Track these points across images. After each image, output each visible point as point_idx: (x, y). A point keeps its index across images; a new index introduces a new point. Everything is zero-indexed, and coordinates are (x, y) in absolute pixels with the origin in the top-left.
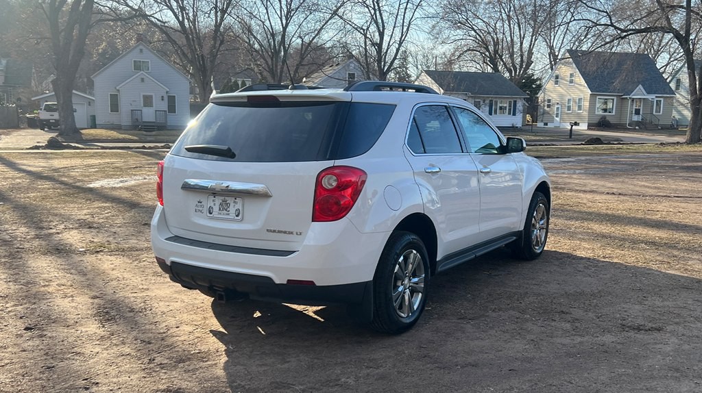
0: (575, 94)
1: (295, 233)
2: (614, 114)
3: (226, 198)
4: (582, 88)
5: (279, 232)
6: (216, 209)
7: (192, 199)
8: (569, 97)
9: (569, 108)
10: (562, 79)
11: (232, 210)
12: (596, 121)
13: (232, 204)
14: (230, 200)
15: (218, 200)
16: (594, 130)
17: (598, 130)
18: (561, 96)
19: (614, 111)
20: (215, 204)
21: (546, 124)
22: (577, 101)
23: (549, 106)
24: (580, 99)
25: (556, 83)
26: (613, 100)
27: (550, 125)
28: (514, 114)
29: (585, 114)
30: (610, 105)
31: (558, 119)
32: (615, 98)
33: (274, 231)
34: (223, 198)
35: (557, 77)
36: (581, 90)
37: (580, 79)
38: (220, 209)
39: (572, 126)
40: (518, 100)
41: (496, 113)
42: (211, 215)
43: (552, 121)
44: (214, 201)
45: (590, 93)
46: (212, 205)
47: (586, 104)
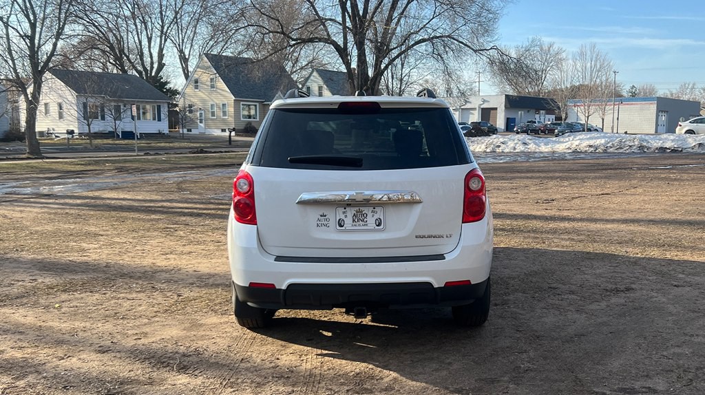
0: (219, 101)
1: (445, 237)
2: (258, 119)
3: (361, 208)
4: (223, 93)
5: (429, 237)
6: (348, 221)
7: (314, 214)
8: (212, 103)
9: (213, 114)
10: (202, 83)
11: (371, 221)
12: (242, 127)
13: (370, 214)
14: (366, 210)
15: (351, 212)
16: (242, 136)
17: (246, 136)
18: (203, 101)
19: (258, 117)
20: (346, 216)
21: (189, 130)
22: (221, 107)
23: (191, 112)
24: (224, 105)
25: (196, 87)
26: (256, 106)
27: (194, 132)
28: (159, 120)
29: (231, 120)
30: (253, 112)
31: (202, 125)
32: (257, 104)
33: (424, 237)
34: (358, 208)
35: (196, 82)
36: (225, 95)
37: (221, 84)
38: (354, 221)
39: (231, 132)
40: (162, 105)
41: (139, 118)
42: (343, 228)
43: (197, 128)
44: (344, 213)
45: (234, 98)
46: (342, 217)
47: (231, 110)
